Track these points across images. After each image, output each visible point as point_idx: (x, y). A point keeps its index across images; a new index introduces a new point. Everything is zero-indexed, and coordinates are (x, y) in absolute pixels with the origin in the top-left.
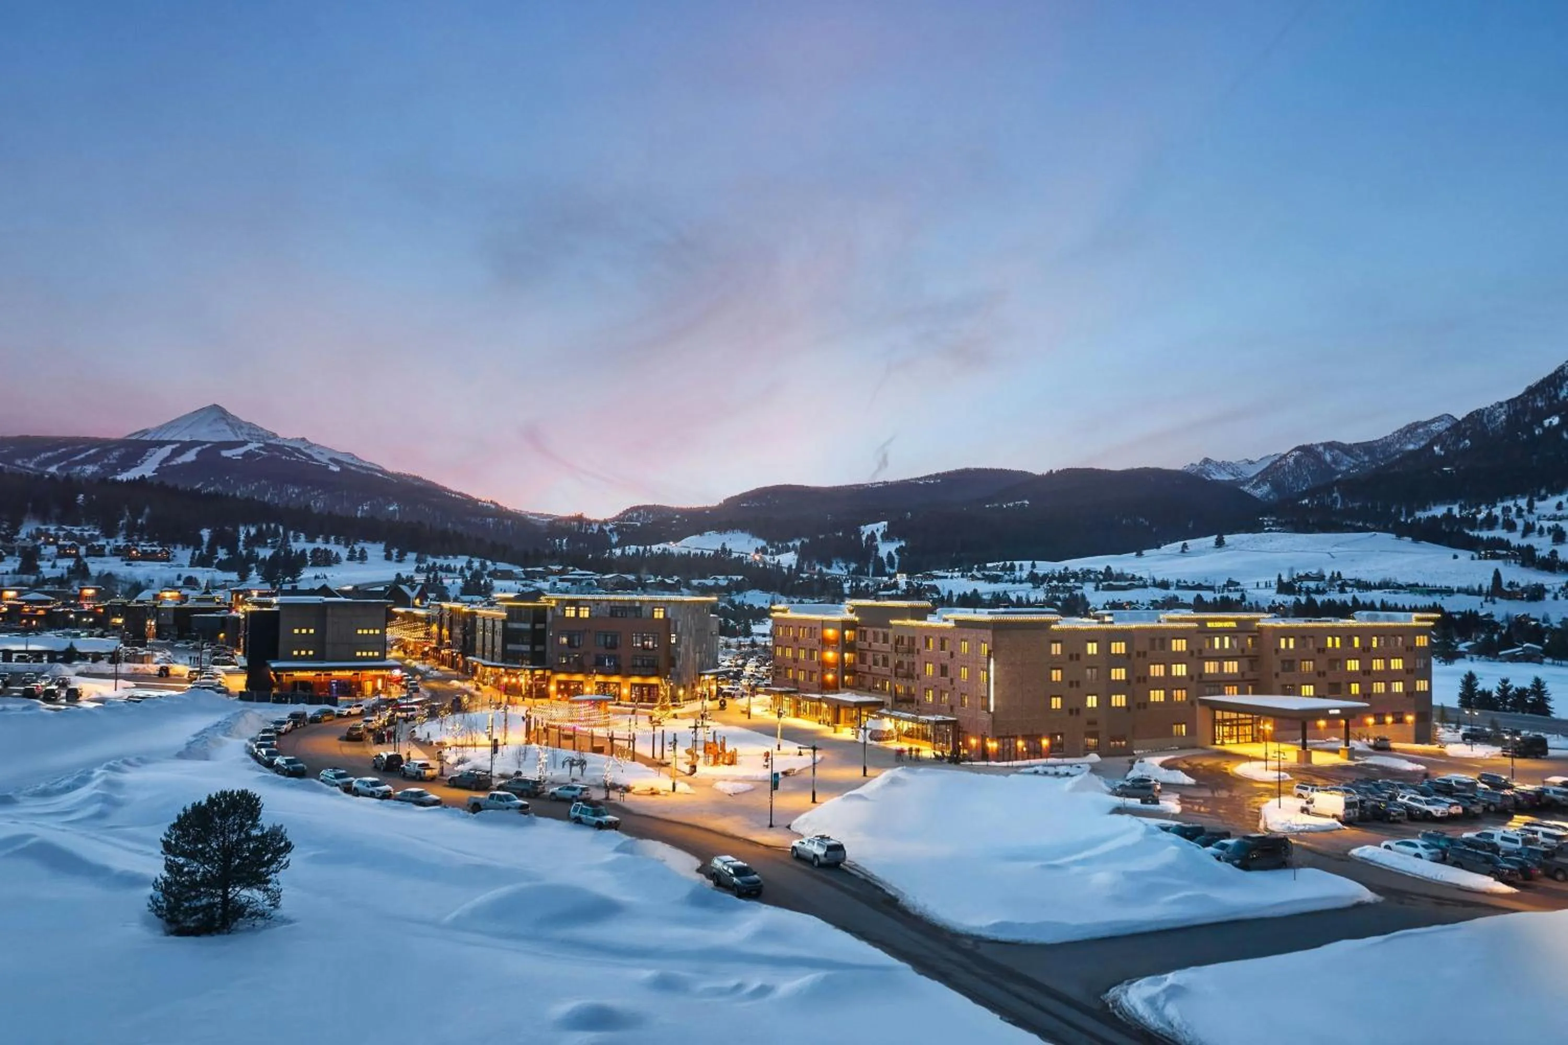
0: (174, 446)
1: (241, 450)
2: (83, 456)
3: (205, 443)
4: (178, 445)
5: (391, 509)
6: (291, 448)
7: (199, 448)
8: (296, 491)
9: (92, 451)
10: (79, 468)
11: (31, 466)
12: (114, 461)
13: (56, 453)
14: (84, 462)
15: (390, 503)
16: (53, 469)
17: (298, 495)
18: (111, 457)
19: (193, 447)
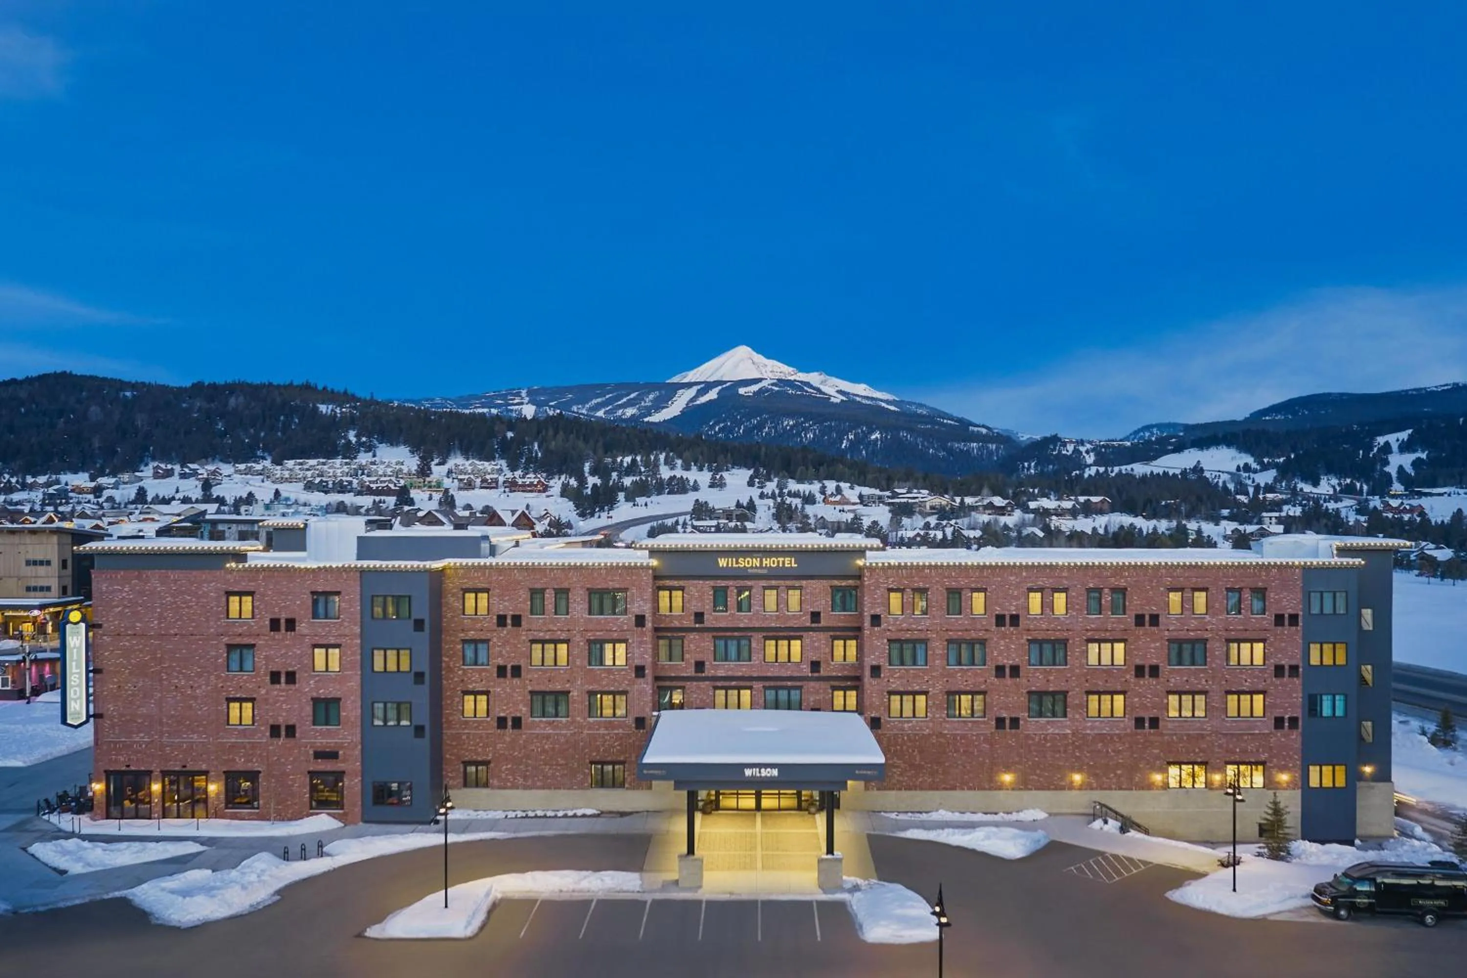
0: (699, 387)
1: (755, 388)
2: (625, 400)
3: (726, 382)
4: (702, 386)
5: (873, 437)
6: (801, 382)
7: (720, 388)
8: (791, 423)
9: (632, 396)
10: (621, 411)
11: (584, 411)
12: (650, 404)
13: (604, 399)
14: (624, 406)
15: (872, 432)
16: (600, 414)
17: (792, 427)
18: (647, 400)
19: (717, 386)
